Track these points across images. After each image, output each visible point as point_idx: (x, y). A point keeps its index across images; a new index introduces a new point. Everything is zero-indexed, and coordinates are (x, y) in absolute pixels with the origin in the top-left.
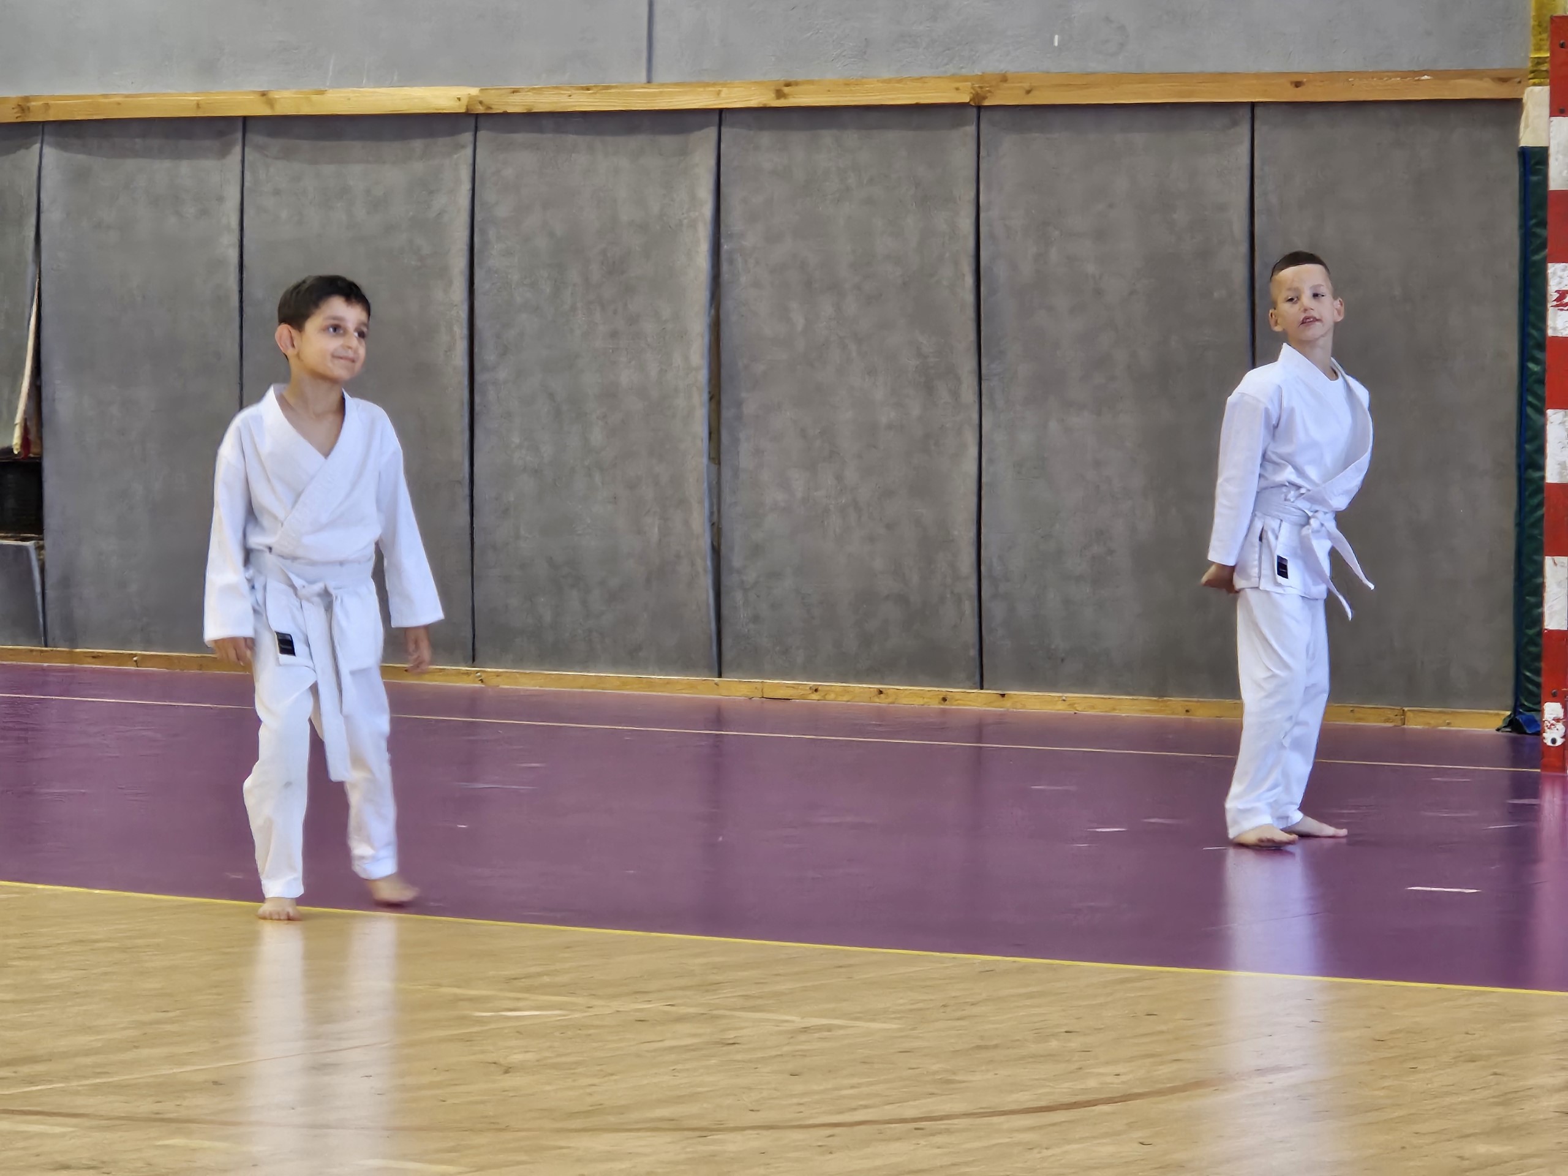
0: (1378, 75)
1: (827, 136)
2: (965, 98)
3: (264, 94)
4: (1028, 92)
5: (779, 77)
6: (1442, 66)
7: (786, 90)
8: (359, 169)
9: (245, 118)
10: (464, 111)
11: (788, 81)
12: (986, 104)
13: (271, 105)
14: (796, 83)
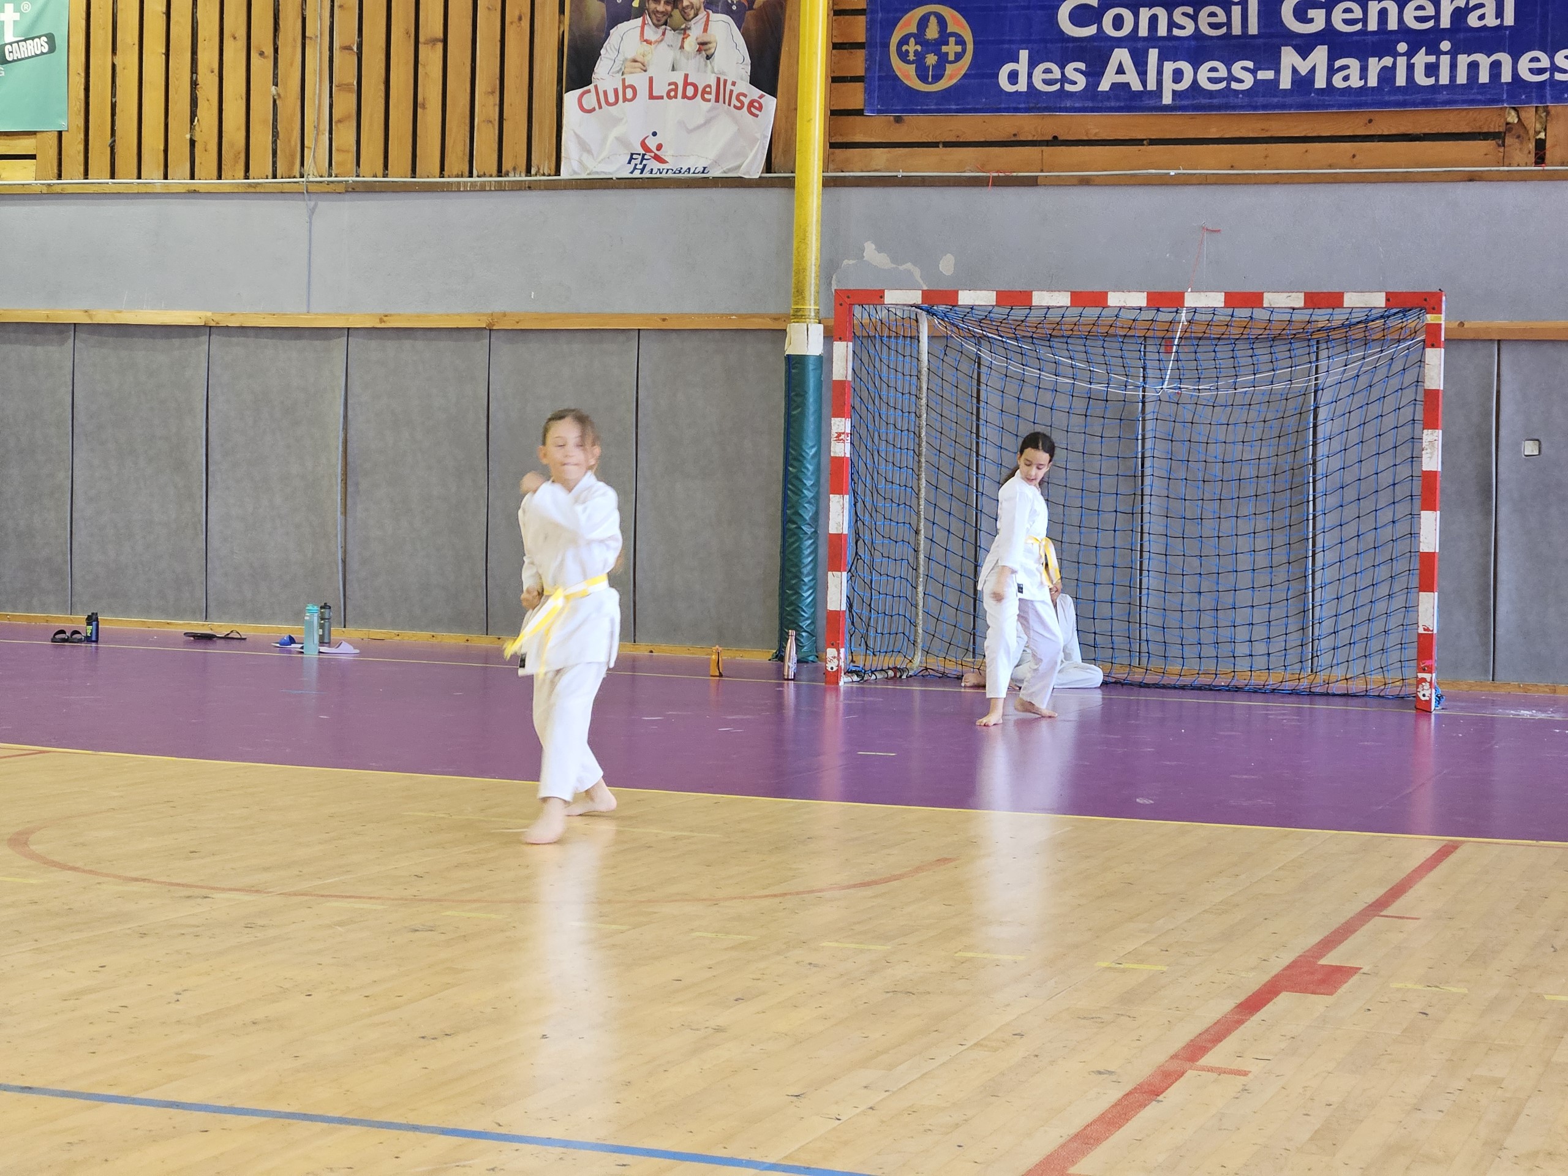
0: (708, 316)
1: (407, 344)
2: (484, 325)
3: (86, 311)
4: (518, 322)
5: (382, 311)
6: (743, 311)
7: (385, 319)
8: (141, 353)
9: (75, 324)
10: (203, 324)
11: (387, 313)
12: (494, 328)
13: (90, 317)
14: (391, 315)
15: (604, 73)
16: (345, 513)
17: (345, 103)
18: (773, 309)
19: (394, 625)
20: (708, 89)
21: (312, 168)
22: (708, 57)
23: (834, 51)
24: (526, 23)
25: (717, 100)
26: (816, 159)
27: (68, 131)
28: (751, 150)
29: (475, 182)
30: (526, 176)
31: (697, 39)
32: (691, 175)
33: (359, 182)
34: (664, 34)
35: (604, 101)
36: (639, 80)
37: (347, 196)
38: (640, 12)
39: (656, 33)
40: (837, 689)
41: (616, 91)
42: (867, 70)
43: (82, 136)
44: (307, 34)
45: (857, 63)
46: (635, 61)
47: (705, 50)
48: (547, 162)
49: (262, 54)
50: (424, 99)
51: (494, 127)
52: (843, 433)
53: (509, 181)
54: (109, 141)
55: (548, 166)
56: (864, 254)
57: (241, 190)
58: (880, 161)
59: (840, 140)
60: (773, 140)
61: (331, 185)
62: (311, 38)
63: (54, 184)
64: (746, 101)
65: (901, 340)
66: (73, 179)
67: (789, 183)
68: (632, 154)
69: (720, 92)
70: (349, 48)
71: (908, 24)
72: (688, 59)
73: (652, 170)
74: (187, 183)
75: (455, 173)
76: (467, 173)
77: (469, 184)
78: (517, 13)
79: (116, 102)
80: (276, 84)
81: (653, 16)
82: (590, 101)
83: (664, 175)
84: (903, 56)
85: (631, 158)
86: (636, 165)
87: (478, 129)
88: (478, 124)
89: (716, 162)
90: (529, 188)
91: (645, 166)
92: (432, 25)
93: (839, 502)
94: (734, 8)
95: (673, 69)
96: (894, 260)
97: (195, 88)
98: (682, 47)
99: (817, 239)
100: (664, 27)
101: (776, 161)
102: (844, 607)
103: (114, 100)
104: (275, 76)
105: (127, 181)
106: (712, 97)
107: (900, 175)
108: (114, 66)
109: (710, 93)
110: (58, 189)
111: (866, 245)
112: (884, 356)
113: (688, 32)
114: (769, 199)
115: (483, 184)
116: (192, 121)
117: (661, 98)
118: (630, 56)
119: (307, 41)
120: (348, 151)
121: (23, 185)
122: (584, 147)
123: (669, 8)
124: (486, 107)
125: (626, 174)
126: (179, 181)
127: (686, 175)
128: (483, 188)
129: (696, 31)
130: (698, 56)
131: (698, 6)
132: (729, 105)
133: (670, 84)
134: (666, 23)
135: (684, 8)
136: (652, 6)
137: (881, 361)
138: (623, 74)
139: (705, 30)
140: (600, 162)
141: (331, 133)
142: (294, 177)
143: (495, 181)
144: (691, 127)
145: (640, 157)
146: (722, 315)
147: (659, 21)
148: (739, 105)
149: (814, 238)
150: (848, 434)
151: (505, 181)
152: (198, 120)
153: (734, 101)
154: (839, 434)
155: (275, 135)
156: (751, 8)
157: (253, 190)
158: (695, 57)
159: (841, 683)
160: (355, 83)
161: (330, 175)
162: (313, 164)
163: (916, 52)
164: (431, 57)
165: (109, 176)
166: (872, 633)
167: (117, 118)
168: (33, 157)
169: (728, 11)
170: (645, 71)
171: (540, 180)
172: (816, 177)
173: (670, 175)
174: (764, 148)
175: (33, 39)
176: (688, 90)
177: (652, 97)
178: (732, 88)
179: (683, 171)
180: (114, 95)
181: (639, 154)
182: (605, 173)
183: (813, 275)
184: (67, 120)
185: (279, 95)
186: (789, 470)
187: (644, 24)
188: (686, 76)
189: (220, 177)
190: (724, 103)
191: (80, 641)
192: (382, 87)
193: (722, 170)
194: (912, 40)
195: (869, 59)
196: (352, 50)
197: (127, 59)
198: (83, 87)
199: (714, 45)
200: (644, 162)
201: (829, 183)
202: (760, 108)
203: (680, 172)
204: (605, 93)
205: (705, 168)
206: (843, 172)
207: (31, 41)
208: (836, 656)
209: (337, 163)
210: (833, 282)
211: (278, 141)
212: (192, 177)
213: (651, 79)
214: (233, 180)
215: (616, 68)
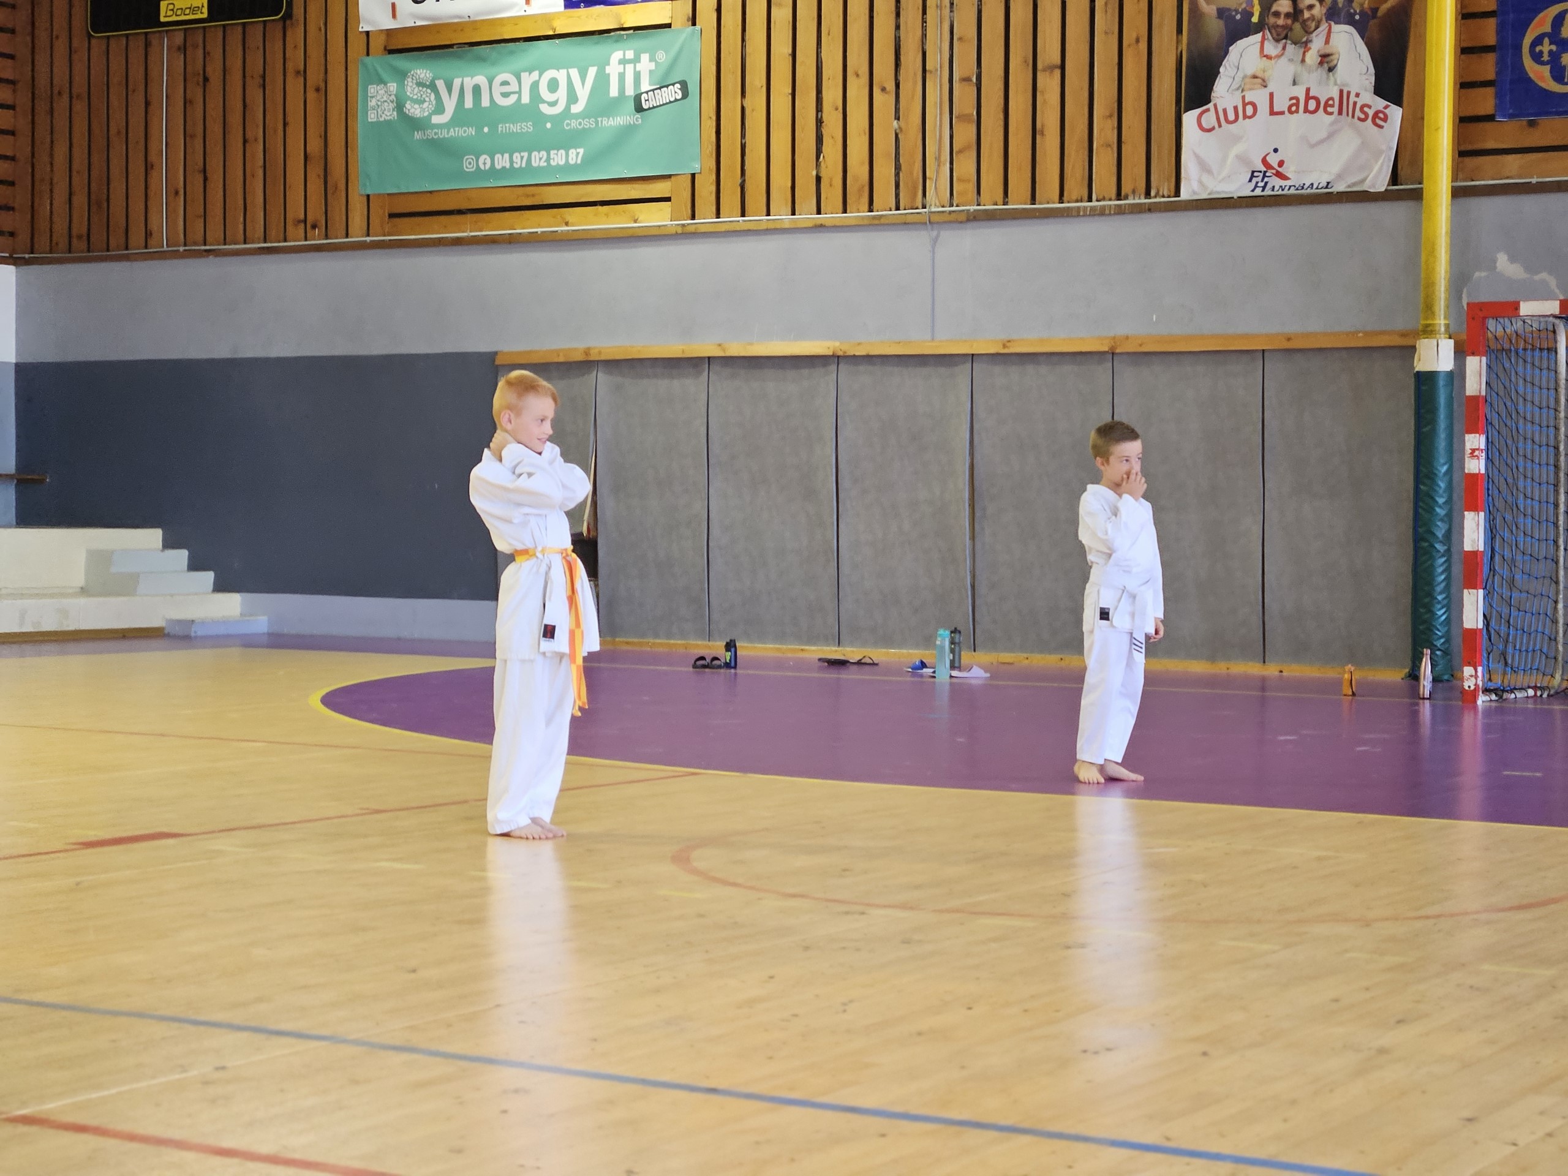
0: (1334, 333)
1: (1030, 369)
2: (1106, 349)
3: (720, 345)
4: (1140, 345)
5: (1005, 337)
6: (1370, 328)
7: (1008, 344)
8: (772, 384)
9: (709, 358)
10: (831, 354)
11: (1009, 339)
12: (1118, 351)
13: (724, 351)
14: (1014, 341)
15: (1224, 92)
16: (973, 538)
17: (965, 133)
18: (1400, 325)
19: (1023, 648)
20: (1331, 102)
21: (934, 199)
22: (1331, 70)
23: (1463, 56)
24: (1143, 45)
25: (1340, 113)
26: (1445, 168)
27: (701, 173)
28: (1377, 162)
29: (1094, 206)
30: (1146, 198)
31: (1318, 51)
32: (1314, 191)
33: (980, 210)
34: (1284, 48)
35: (1223, 119)
36: (1259, 97)
37: (969, 225)
38: (1259, 28)
39: (1276, 47)
40: (1475, 707)
41: (1236, 108)
42: (1497, 73)
43: (714, 177)
44: (927, 68)
45: (1487, 67)
46: (1255, 77)
47: (1327, 63)
48: (1166, 184)
49: (883, 89)
50: (1042, 126)
51: (1112, 149)
52: (1477, 449)
53: (1129, 204)
54: (740, 181)
55: (1167, 188)
56: (1498, 264)
57: (866, 222)
58: (1512, 169)
59: (1470, 147)
60: (1399, 153)
61: (953, 215)
62: (931, 72)
63: (688, 224)
64: (1371, 113)
65: (1537, 353)
66: (706, 220)
67: (1416, 195)
68: (1253, 172)
69: (1343, 104)
70: (967, 80)
71: (1543, 22)
72: (1309, 73)
73: (1274, 187)
74: (814, 218)
75: (1074, 198)
76: (1086, 197)
77: (1089, 209)
78: (1134, 36)
79: (745, 143)
80: (897, 118)
81: (1273, 31)
82: (1209, 120)
83: (1286, 192)
84: (1537, 57)
85: (1252, 176)
86: (1257, 183)
87: (1097, 153)
88: (1097, 149)
89: (1340, 177)
90: (1150, 210)
91: (1266, 183)
92: (1050, 51)
93: (1474, 519)
94: (1357, 17)
95: (1294, 83)
96: (1528, 269)
97: (821, 125)
98: (1303, 61)
99: (1446, 252)
100: (1284, 41)
101: (1402, 173)
102: (1480, 625)
103: (743, 141)
104: (897, 110)
105: (754, 218)
106: (1335, 110)
107: (1534, 180)
108: (743, 109)
109: (1332, 106)
110: (692, 229)
111: (1498, 256)
112: (1520, 369)
113: (1309, 45)
114: (1395, 213)
115: (1103, 208)
116: (818, 158)
117: (1282, 113)
118: (1250, 72)
119: (928, 75)
120: (969, 181)
121: (659, 226)
122: (1204, 167)
123: (1289, 22)
124: (1104, 130)
125: (1247, 192)
126: (806, 216)
127: (1309, 191)
128: (1102, 213)
129: (1317, 43)
130: (1319, 70)
131: (1319, 18)
132: (1353, 116)
133: (1291, 99)
134: (1286, 37)
135: (1304, 21)
136: (1272, 20)
137: (1517, 374)
138: (1242, 91)
139: (1327, 42)
140: (1220, 182)
141: (951, 163)
142: (917, 208)
143: (1115, 205)
144: (1313, 140)
145: (1261, 175)
146: (1347, 334)
147: (1278, 35)
148: (1362, 116)
149: (1443, 251)
150: (1482, 450)
151: (1125, 204)
152: (824, 157)
153: (1358, 113)
154: (1473, 451)
155: (898, 168)
156: (1374, 16)
157: (876, 222)
158: (1317, 70)
159: (1479, 702)
160: (975, 113)
161: (951, 205)
162: (935, 194)
163: (1551, 52)
164: (1049, 84)
165: (739, 215)
166: (1510, 650)
167: (747, 158)
168: (668, 199)
169: (1351, 22)
170: (1265, 87)
171: (1160, 203)
172: (1444, 188)
173: (1292, 191)
174: (1390, 160)
175: (667, 86)
176: (1311, 104)
177: (1272, 113)
178: (1356, 99)
179: (1305, 187)
180: (743, 136)
181: (1261, 172)
182: (1226, 193)
183: (1443, 289)
184: (699, 162)
185: (900, 128)
186: (1420, 489)
187: (1264, 39)
188: (1308, 90)
189: (845, 211)
190: (1348, 115)
191: (719, 667)
192: (1001, 116)
193: (1345, 185)
194: (1546, 41)
195: (1501, 64)
196: (971, 80)
197: (756, 102)
198: (714, 130)
199: (1337, 56)
200: (1266, 179)
201: (1458, 193)
202: (1385, 119)
203: (1303, 188)
204: (1225, 111)
205: (1328, 183)
206: (1473, 180)
207: (666, 89)
208: (1474, 674)
209: (959, 194)
210: (1464, 296)
211: (901, 174)
212: (819, 212)
213: (1271, 95)
214: (858, 213)
215: (1235, 86)
